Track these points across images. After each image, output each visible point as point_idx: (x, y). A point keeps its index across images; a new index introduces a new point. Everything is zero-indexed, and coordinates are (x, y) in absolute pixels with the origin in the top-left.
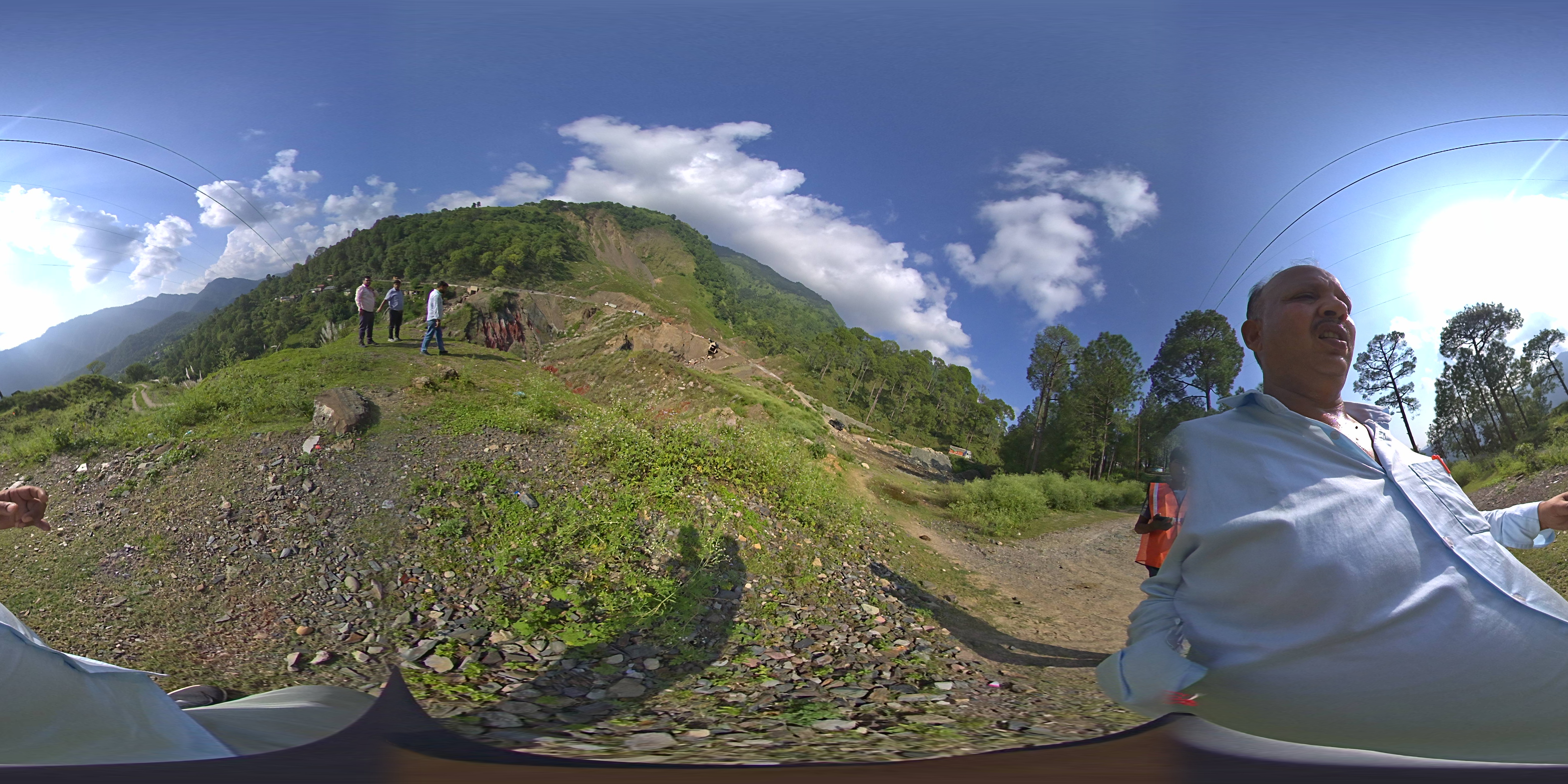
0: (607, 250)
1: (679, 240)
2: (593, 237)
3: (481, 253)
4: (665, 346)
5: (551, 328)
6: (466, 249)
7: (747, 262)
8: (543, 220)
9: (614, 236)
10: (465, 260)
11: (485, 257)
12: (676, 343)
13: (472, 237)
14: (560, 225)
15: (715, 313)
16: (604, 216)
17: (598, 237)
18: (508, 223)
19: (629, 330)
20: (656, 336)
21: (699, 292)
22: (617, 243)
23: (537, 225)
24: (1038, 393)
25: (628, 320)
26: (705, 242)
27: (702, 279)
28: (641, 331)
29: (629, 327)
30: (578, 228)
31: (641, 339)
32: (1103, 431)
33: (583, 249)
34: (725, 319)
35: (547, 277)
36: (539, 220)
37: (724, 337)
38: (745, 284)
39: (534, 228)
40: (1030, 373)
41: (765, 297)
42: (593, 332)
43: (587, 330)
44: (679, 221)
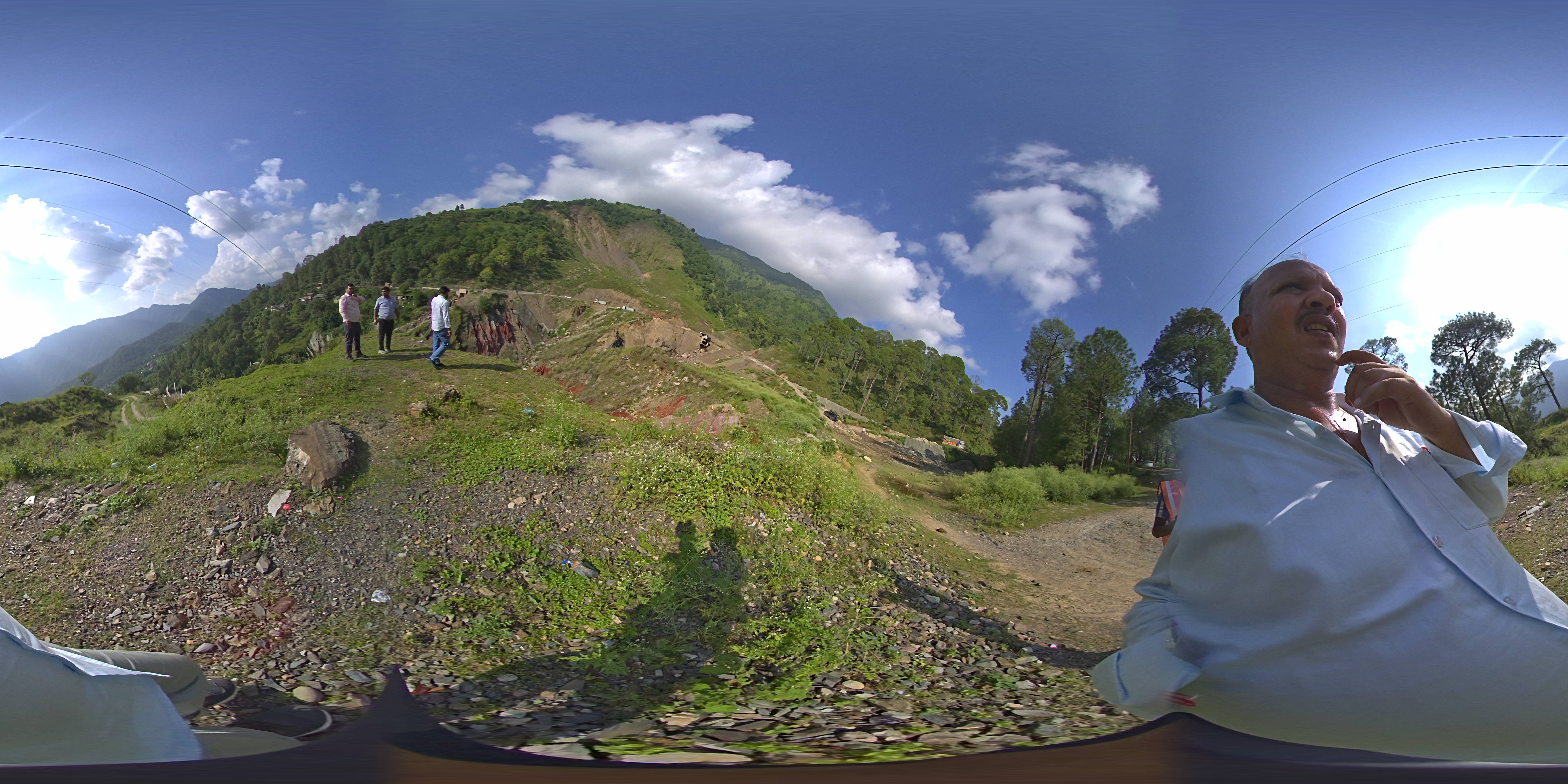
0: (593, 247)
1: (665, 234)
2: (579, 234)
3: (468, 255)
4: (657, 341)
5: (541, 327)
6: (452, 252)
7: (736, 254)
8: (527, 220)
9: (600, 233)
10: (452, 263)
11: (471, 260)
12: (668, 337)
13: (458, 239)
14: (544, 224)
15: (705, 306)
16: (588, 213)
17: (583, 234)
18: (493, 225)
19: (620, 326)
20: (647, 331)
21: (688, 285)
22: (603, 239)
23: (522, 224)
24: (1032, 385)
25: (618, 317)
26: (692, 235)
27: (691, 272)
28: (632, 327)
29: (620, 323)
30: (563, 227)
31: (632, 335)
32: (1096, 426)
33: (569, 247)
34: (716, 312)
35: (535, 277)
36: (523, 220)
37: (716, 330)
38: (734, 276)
39: (519, 228)
40: (1025, 365)
41: (756, 288)
42: (584, 330)
43: (578, 327)
44: (664, 215)
